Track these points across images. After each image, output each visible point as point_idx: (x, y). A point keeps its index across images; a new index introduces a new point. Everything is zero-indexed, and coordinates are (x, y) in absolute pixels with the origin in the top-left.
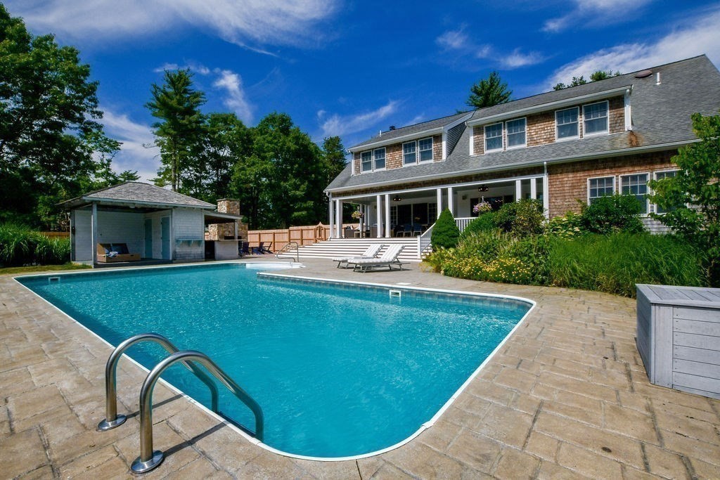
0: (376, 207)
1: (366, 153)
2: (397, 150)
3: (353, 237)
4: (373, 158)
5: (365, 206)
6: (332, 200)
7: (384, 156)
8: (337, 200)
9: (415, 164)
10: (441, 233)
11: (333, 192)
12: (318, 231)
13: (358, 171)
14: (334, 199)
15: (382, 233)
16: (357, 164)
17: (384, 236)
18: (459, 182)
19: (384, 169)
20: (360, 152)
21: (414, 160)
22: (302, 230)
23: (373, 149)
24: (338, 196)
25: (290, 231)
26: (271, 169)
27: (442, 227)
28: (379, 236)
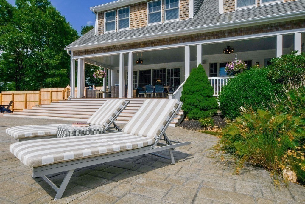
0: (118, 72)
1: (110, 13)
2: (142, 9)
3: (94, 97)
4: (117, 18)
5: (109, 70)
6: (73, 58)
7: (128, 15)
8: (79, 58)
9: (160, 23)
10: (193, 92)
11: (75, 50)
12: (66, 93)
13: (101, 30)
14: (75, 58)
15: (124, 93)
16: (100, 24)
17: (126, 96)
18: (209, 39)
19: (128, 29)
20: (104, 12)
21: (159, 20)
22: (52, 92)
23: (117, 9)
24: (80, 55)
25: (41, 92)
26: (27, 38)
27: (195, 85)
28: (121, 95)
